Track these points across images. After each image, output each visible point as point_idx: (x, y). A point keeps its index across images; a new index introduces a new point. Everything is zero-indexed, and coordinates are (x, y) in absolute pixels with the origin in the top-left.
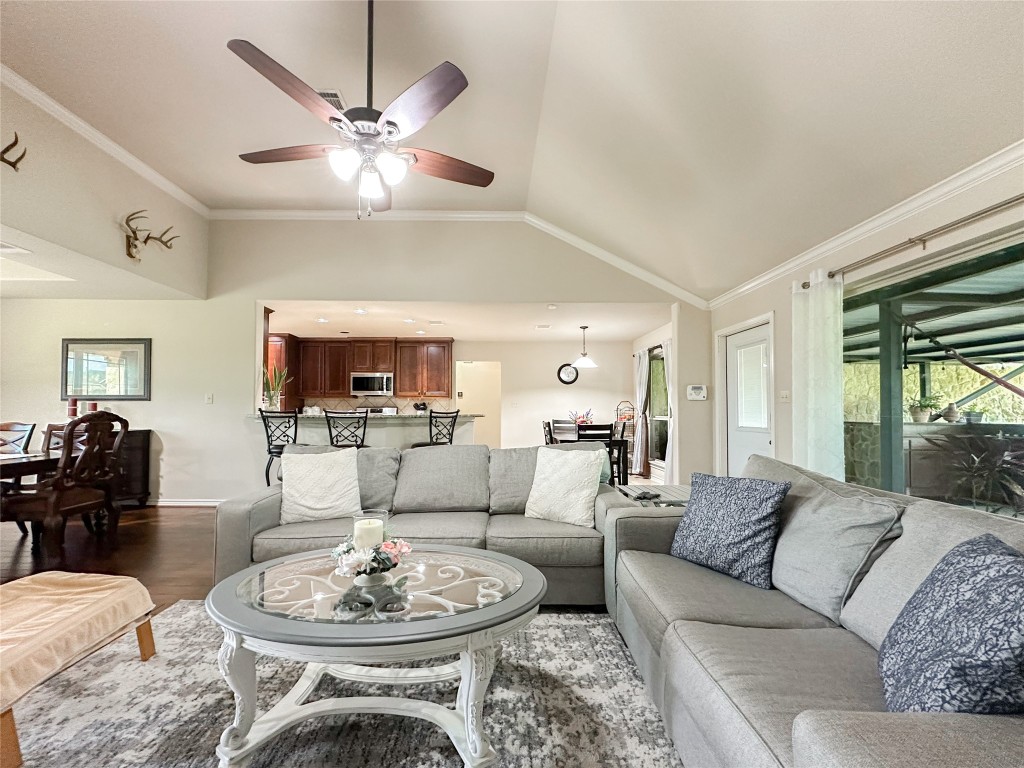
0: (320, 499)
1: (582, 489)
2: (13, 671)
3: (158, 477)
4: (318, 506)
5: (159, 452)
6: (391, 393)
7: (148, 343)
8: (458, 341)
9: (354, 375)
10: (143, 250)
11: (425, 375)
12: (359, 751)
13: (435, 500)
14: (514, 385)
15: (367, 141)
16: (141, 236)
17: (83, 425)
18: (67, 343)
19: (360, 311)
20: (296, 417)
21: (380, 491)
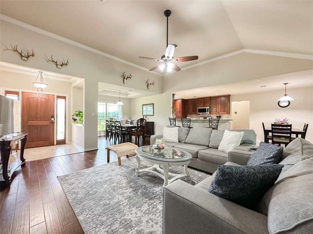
0: (170, 137)
1: (233, 143)
2: (121, 153)
3: (155, 131)
4: (169, 139)
5: (155, 126)
6: (209, 113)
7: (153, 104)
8: (232, 95)
9: (198, 108)
10: (150, 87)
11: (219, 107)
12: (153, 180)
13: (195, 141)
14: (255, 109)
15: (166, 61)
16: (149, 84)
17: (140, 120)
18: (143, 105)
19: (194, 91)
20: (175, 119)
21: (183, 138)
